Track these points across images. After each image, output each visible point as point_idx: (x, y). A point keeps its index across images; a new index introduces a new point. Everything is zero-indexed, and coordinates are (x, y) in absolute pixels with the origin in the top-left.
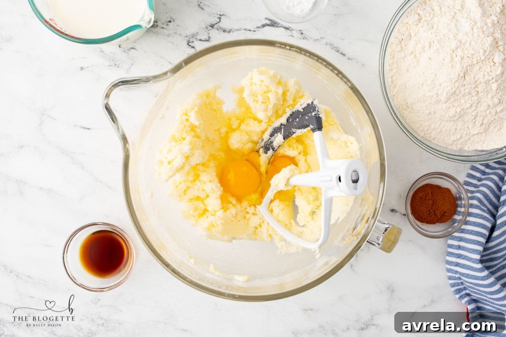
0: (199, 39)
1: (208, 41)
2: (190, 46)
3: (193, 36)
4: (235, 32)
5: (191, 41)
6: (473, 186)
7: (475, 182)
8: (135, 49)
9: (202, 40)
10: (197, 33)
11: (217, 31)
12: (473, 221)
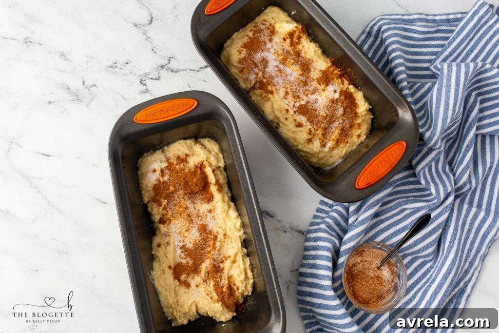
0: (150, 77)
1: (158, 79)
2: (142, 83)
3: (146, 75)
4: (182, 72)
5: (143, 79)
6: (325, 213)
7: (326, 208)
8: (96, 86)
9: (153, 79)
10: (149, 73)
11: (166, 71)
12: (322, 245)
